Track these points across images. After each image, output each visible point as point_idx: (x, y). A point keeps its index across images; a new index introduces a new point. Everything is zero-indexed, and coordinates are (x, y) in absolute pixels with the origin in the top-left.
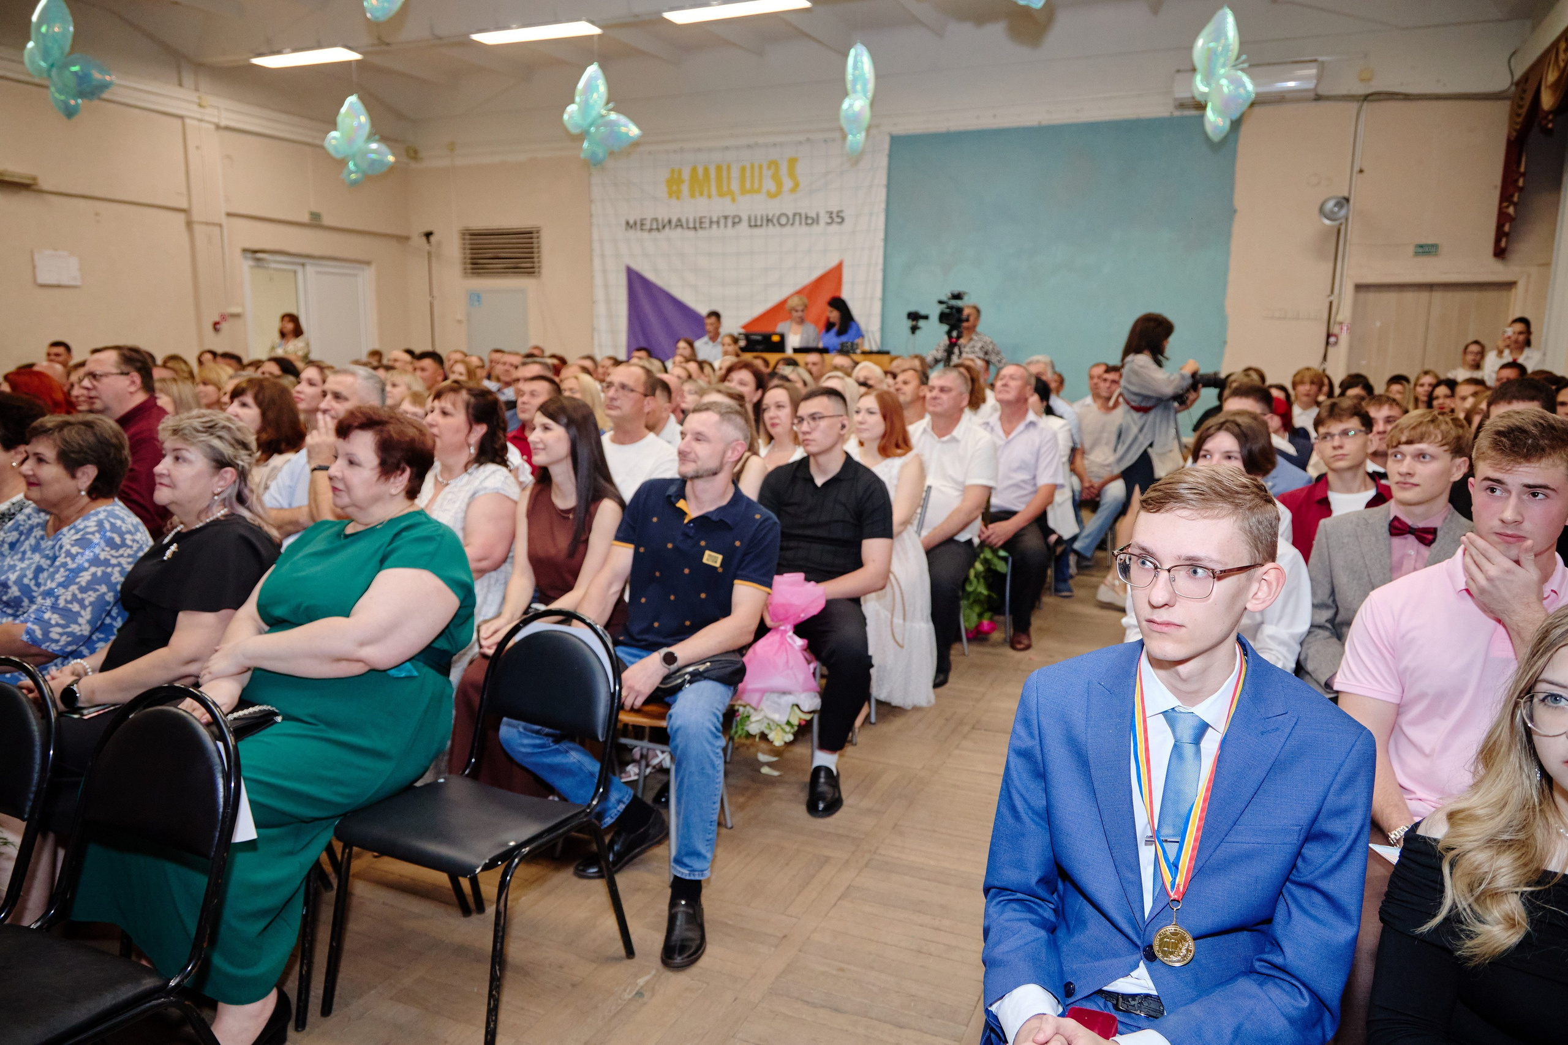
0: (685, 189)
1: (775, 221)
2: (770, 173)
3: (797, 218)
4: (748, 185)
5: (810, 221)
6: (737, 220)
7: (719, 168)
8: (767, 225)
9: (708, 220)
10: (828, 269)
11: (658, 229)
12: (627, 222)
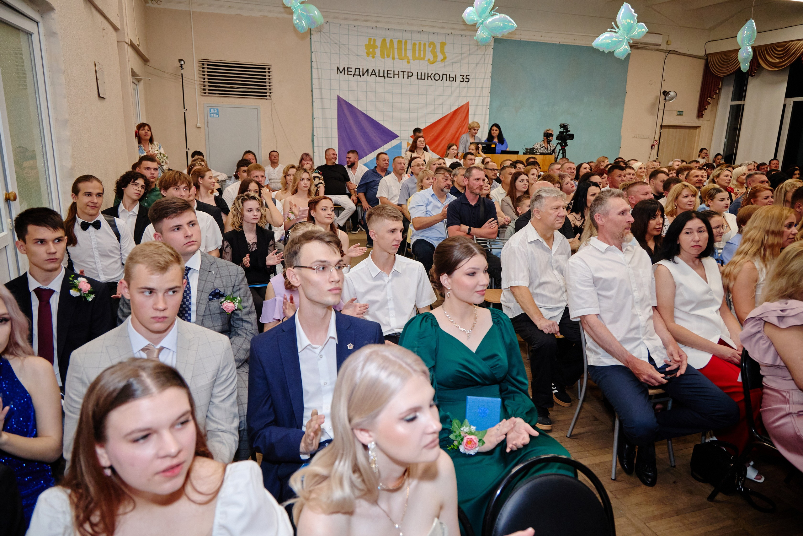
0: (378, 51)
1: (432, 77)
2: (430, 49)
3: (445, 76)
4: (417, 55)
5: (451, 79)
6: (410, 74)
7: (400, 42)
8: (428, 79)
9: (392, 72)
10: (460, 106)
11: (359, 75)
12: (338, 68)
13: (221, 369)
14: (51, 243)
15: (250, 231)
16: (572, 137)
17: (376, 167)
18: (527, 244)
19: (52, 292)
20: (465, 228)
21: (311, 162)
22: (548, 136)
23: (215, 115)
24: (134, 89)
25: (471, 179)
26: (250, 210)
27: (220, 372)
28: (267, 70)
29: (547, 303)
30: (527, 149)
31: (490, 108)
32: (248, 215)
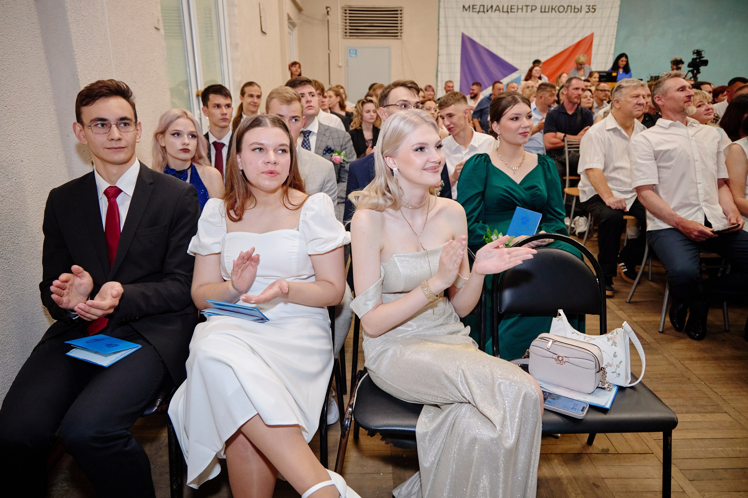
1: (556, 10)
3: (569, 8)
5: (576, 10)
6: (534, 8)
8: (552, 12)
9: (516, 7)
10: (584, 37)
11: (484, 12)
12: (464, 7)
13: (326, 182)
14: (223, 107)
15: (368, 129)
16: (705, 63)
17: (491, 95)
18: (605, 132)
19: (223, 145)
20: (561, 135)
21: (432, 93)
22: (677, 63)
23: (354, 55)
24: (289, 33)
25: (571, 88)
26: (368, 111)
27: (325, 184)
28: (399, 12)
29: (621, 186)
30: (652, 77)
31: (617, 39)
32: (366, 116)
